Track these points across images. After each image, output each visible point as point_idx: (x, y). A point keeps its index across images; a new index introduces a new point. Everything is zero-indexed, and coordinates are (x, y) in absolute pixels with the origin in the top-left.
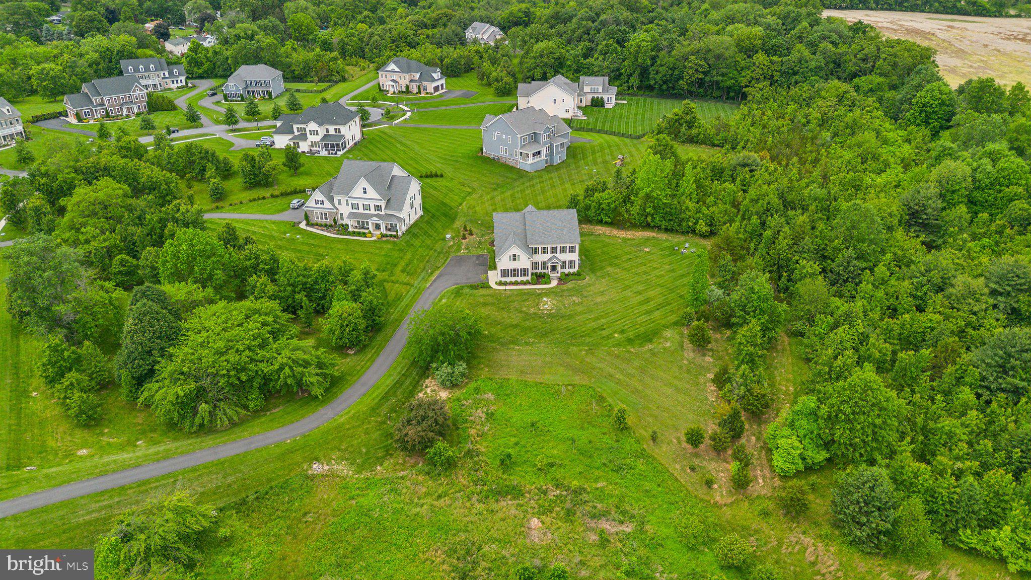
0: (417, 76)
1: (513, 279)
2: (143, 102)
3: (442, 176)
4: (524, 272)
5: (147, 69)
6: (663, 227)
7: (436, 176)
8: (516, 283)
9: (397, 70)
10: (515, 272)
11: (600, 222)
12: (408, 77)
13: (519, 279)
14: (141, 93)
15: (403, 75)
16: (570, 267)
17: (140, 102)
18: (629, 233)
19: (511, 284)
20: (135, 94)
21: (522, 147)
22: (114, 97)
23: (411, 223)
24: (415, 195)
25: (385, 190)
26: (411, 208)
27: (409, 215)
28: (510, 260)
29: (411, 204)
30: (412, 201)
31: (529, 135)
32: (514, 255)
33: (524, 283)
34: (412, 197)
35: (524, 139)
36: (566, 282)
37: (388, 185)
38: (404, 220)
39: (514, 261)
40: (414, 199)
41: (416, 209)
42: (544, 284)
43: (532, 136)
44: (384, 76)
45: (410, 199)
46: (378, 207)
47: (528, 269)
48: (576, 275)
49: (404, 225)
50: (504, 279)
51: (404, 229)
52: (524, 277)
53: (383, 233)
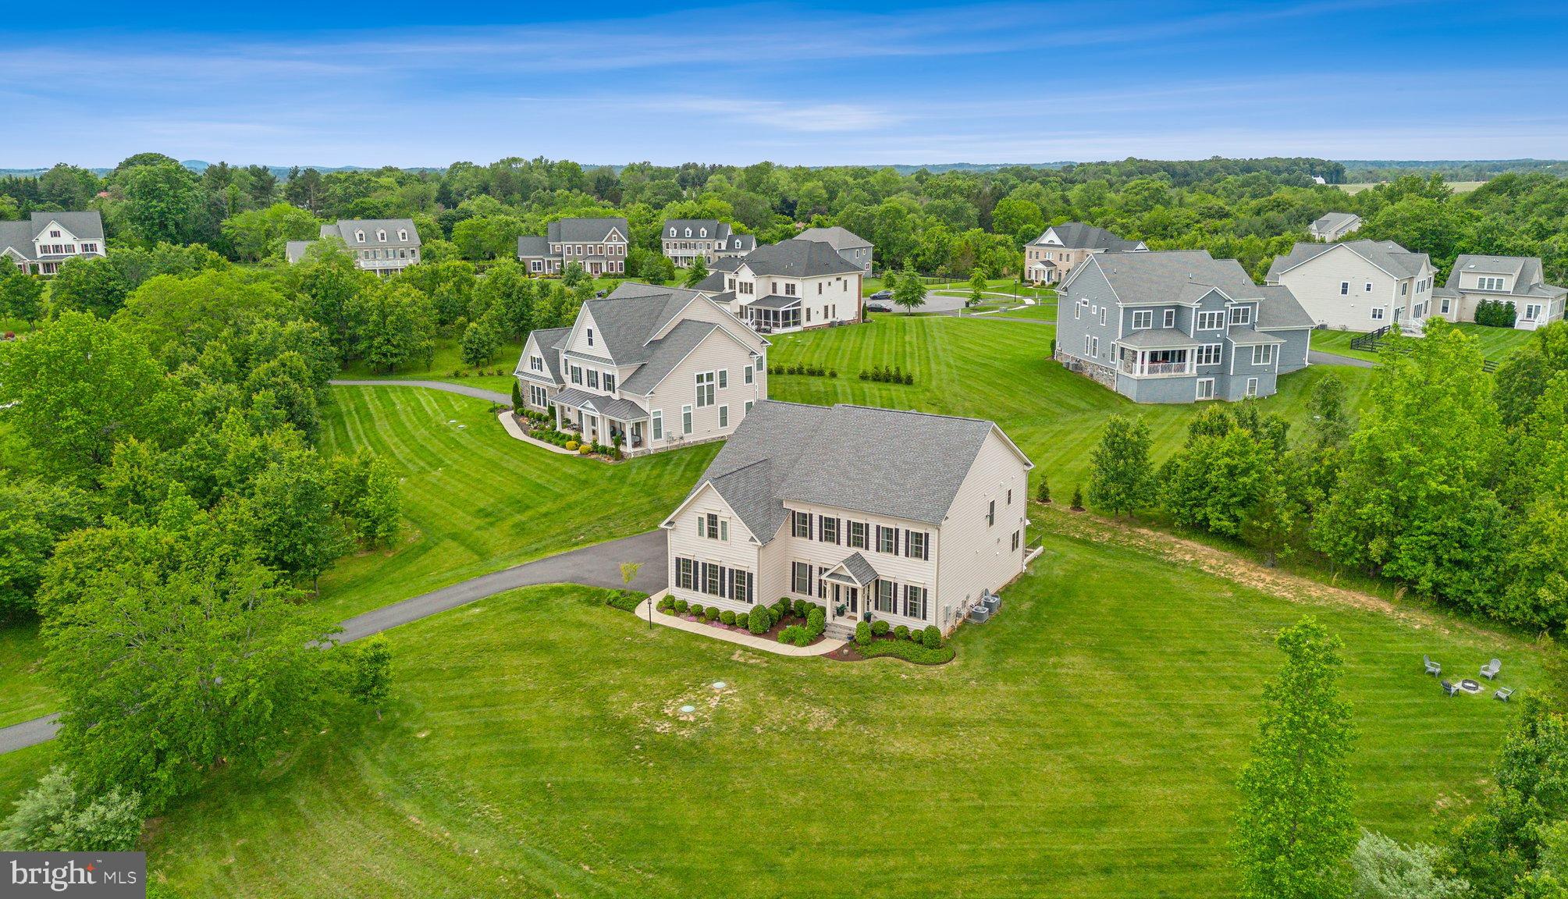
1: (708, 600)
2: (620, 258)
3: (909, 381)
4: (741, 584)
5: (696, 235)
6: (1425, 584)
7: (898, 380)
8: (712, 617)
9: (1058, 242)
10: (713, 578)
11: (1199, 529)
13: (725, 604)
14: (620, 244)
15: (1065, 251)
16: (912, 611)
17: (616, 258)
18: (1290, 581)
19: (699, 614)
20: (611, 244)
21: (1128, 334)
22: (579, 244)
23: (691, 439)
24: (723, 374)
25: (639, 345)
26: (701, 403)
27: (688, 417)
28: (701, 534)
29: (700, 390)
30: (705, 384)
31: (1158, 309)
32: (713, 519)
33: (733, 622)
34: (710, 377)
35: (1138, 316)
36: (862, 656)
37: (660, 335)
38: (657, 422)
39: (712, 540)
40: (716, 381)
41: (724, 410)
42: (791, 641)
43: (1169, 314)
44: (1034, 254)
45: (700, 378)
46: (609, 380)
47: (750, 576)
48: (921, 642)
49: (658, 434)
50: (681, 594)
51: (652, 444)
52: (739, 602)
53: (600, 443)
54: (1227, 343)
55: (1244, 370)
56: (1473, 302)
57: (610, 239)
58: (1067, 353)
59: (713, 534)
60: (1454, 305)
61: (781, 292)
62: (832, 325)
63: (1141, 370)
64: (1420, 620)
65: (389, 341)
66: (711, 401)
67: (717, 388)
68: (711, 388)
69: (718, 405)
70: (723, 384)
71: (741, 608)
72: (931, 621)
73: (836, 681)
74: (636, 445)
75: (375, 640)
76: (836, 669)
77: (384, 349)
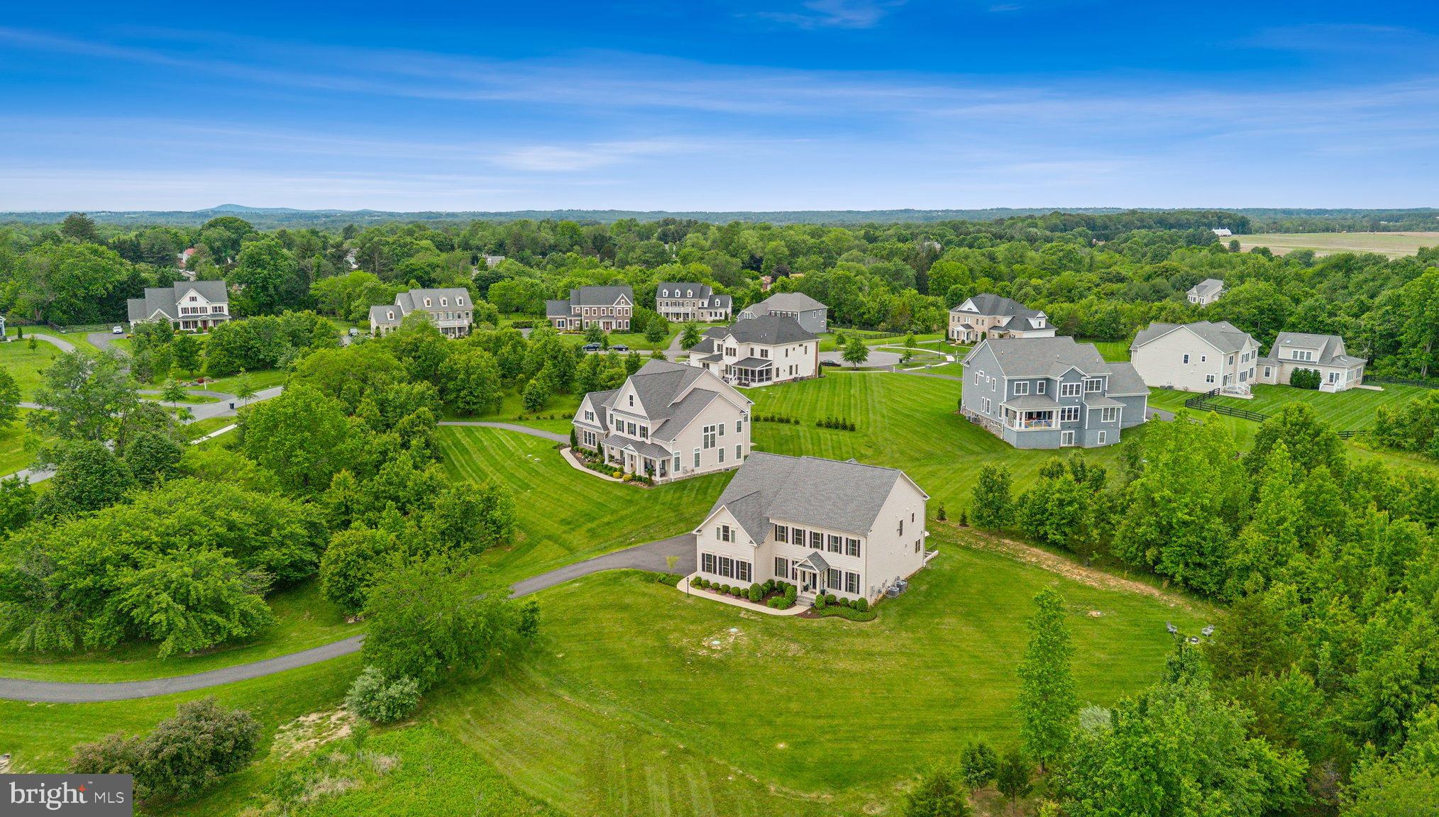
0: (1005, 321)
1: (722, 580)
2: (626, 318)
3: (852, 429)
4: (744, 570)
5: (684, 295)
6: (1178, 578)
7: (844, 427)
8: (726, 591)
9: (975, 309)
10: (726, 566)
11: (1041, 540)
12: (988, 321)
13: (734, 583)
14: (627, 307)
15: (981, 317)
16: (850, 589)
17: (623, 318)
18: (1097, 575)
19: (716, 588)
20: (620, 307)
21: (1011, 399)
22: (595, 307)
23: (698, 471)
24: (721, 426)
25: (665, 407)
26: (706, 446)
27: (697, 456)
28: (718, 538)
29: (706, 437)
30: (710, 433)
31: (1033, 381)
32: (726, 529)
33: (738, 594)
34: (713, 428)
35: (1018, 385)
36: (819, 616)
37: (678, 400)
38: (677, 460)
39: (725, 542)
40: (717, 432)
41: (722, 451)
42: (775, 606)
43: (1041, 385)
44: (956, 319)
45: (706, 430)
46: (644, 431)
47: (750, 565)
48: (855, 608)
49: (677, 468)
50: (705, 576)
51: (673, 475)
52: (743, 582)
53: (637, 474)
54: (1083, 406)
55: (1096, 425)
56: (1289, 369)
57: (619, 303)
58: (969, 410)
59: (726, 538)
60: (1274, 371)
61: (757, 355)
62: (795, 380)
63: (1020, 425)
64: (1176, 601)
65: (471, 393)
66: (713, 445)
67: (717, 436)
68: (713, 436)
69: (718, 447)
70: (721, 433)
71: (744, 585)
72: (862, 595)
73: (805, 629)
74: (663, 475)
75: (531, 599)
76: (804, 622)
77: (468, 398)
